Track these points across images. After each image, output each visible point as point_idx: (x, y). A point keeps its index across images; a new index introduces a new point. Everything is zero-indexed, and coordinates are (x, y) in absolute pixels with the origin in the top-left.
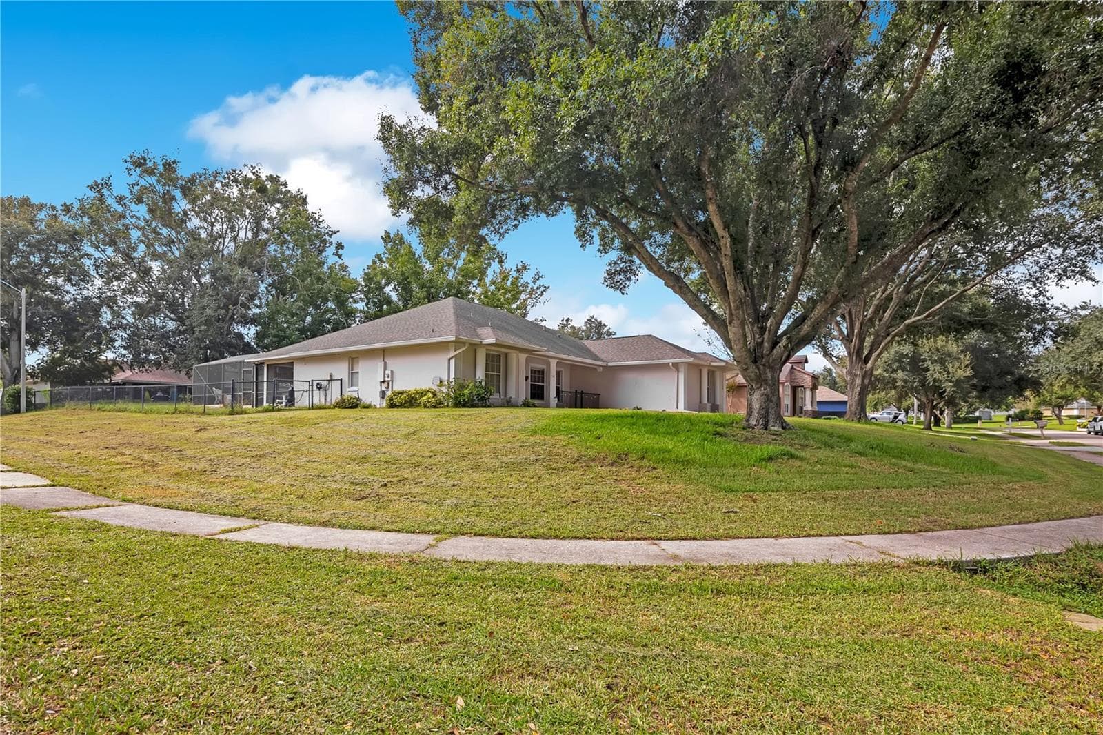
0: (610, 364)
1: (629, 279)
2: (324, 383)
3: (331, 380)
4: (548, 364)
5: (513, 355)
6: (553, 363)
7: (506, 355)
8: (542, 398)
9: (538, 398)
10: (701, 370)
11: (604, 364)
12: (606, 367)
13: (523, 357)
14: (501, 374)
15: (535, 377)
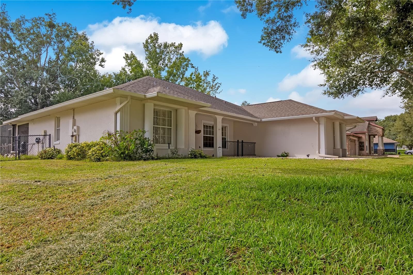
0: (263, 120)
1: (284, 38)
2: (41, 138)
3: (45, 135)
4: (215, 120)
5: (183, 111)
6: (219, 119)
7: (176, 110)
8: (213, 147)
9: (210, 146)
10: (333, 123)
11: (259, 120)
12: (261, 122)
13: (193, 113)
14: (172, 127)
15: (207, 131)
